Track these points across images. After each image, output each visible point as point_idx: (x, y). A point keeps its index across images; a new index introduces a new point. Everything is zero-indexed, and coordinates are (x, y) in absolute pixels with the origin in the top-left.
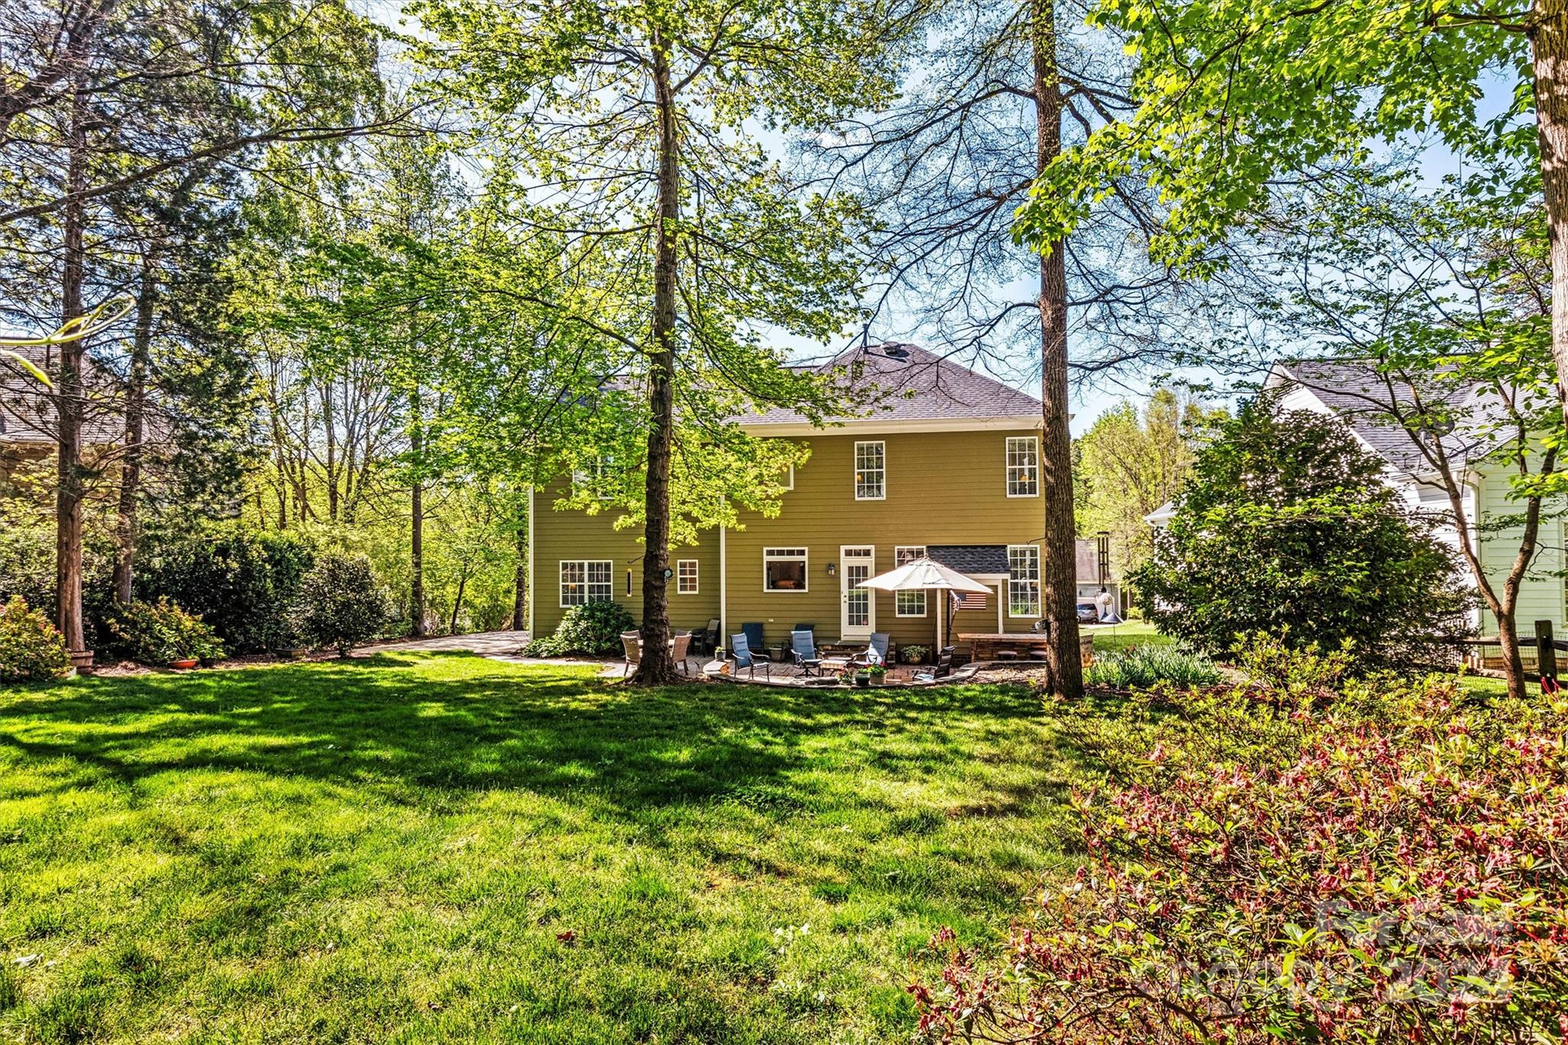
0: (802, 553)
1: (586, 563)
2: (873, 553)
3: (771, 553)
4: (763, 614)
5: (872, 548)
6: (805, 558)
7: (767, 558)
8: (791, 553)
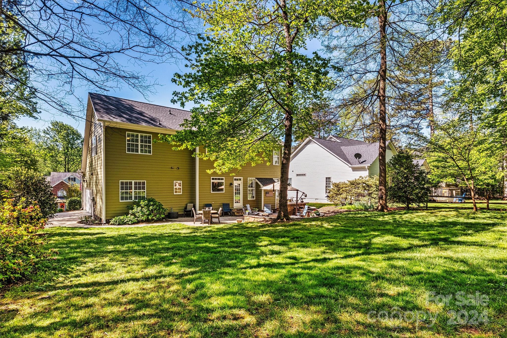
0: (222, 179)
1: (133, 181)
2: (242, 180)
3: (213, 179)
4: (210, 200)
5: (242, 178)
6: (223, 181)
7: (212, 181)
8: (219, 179)
